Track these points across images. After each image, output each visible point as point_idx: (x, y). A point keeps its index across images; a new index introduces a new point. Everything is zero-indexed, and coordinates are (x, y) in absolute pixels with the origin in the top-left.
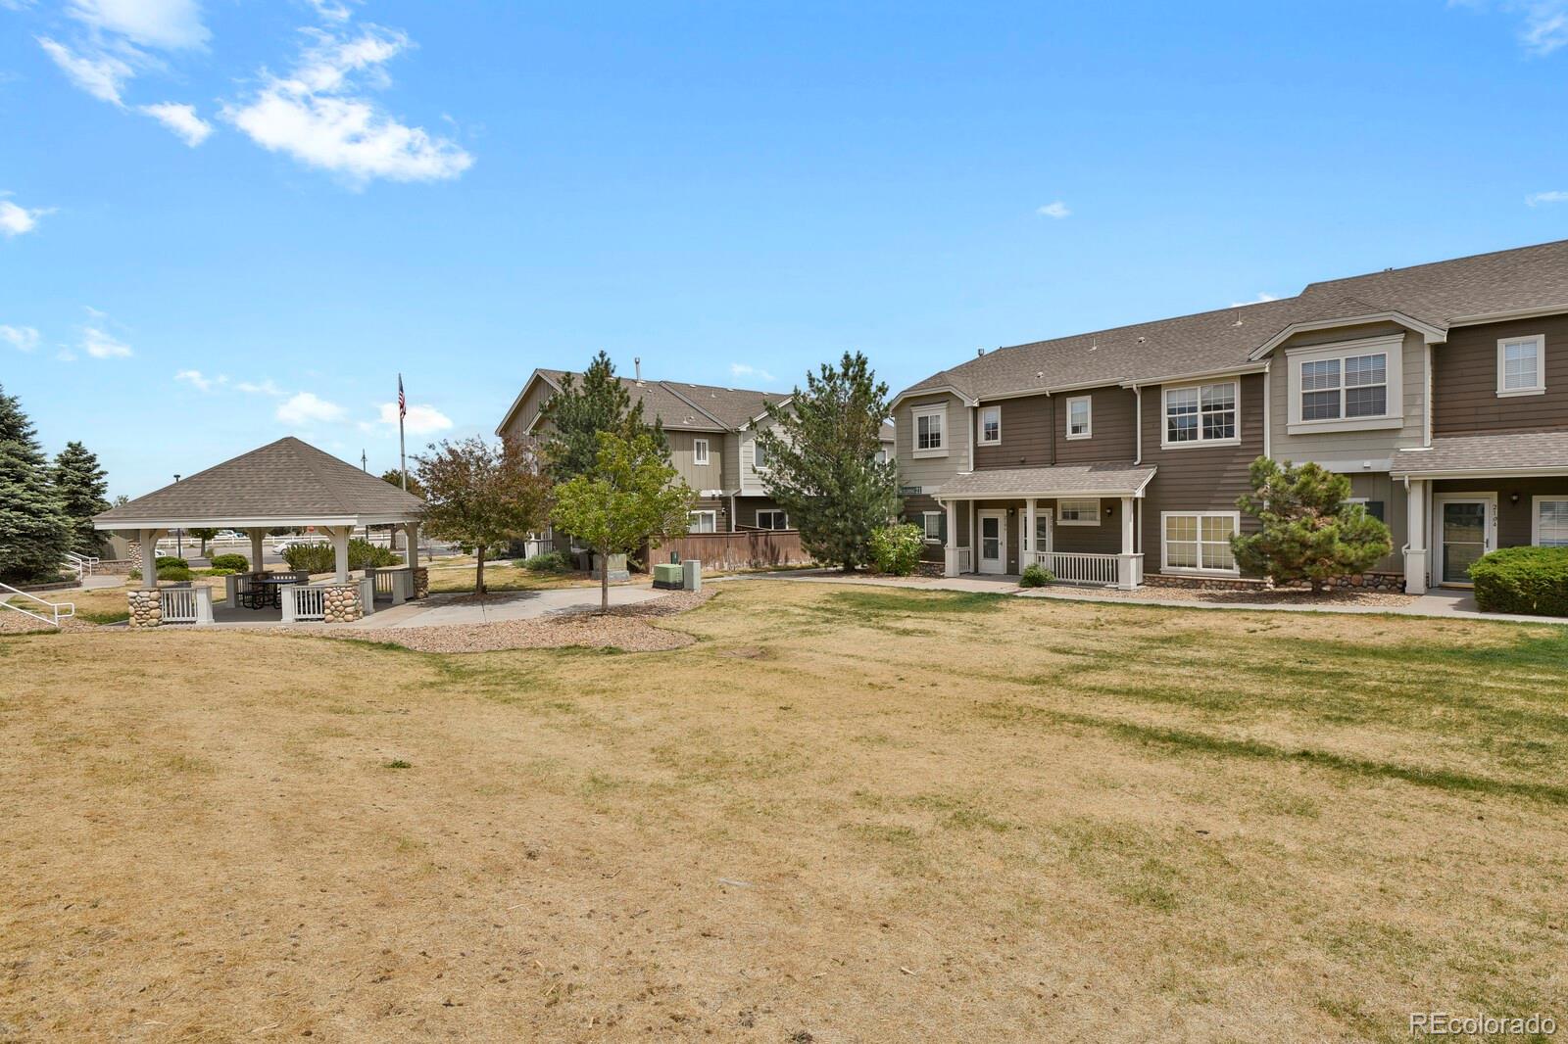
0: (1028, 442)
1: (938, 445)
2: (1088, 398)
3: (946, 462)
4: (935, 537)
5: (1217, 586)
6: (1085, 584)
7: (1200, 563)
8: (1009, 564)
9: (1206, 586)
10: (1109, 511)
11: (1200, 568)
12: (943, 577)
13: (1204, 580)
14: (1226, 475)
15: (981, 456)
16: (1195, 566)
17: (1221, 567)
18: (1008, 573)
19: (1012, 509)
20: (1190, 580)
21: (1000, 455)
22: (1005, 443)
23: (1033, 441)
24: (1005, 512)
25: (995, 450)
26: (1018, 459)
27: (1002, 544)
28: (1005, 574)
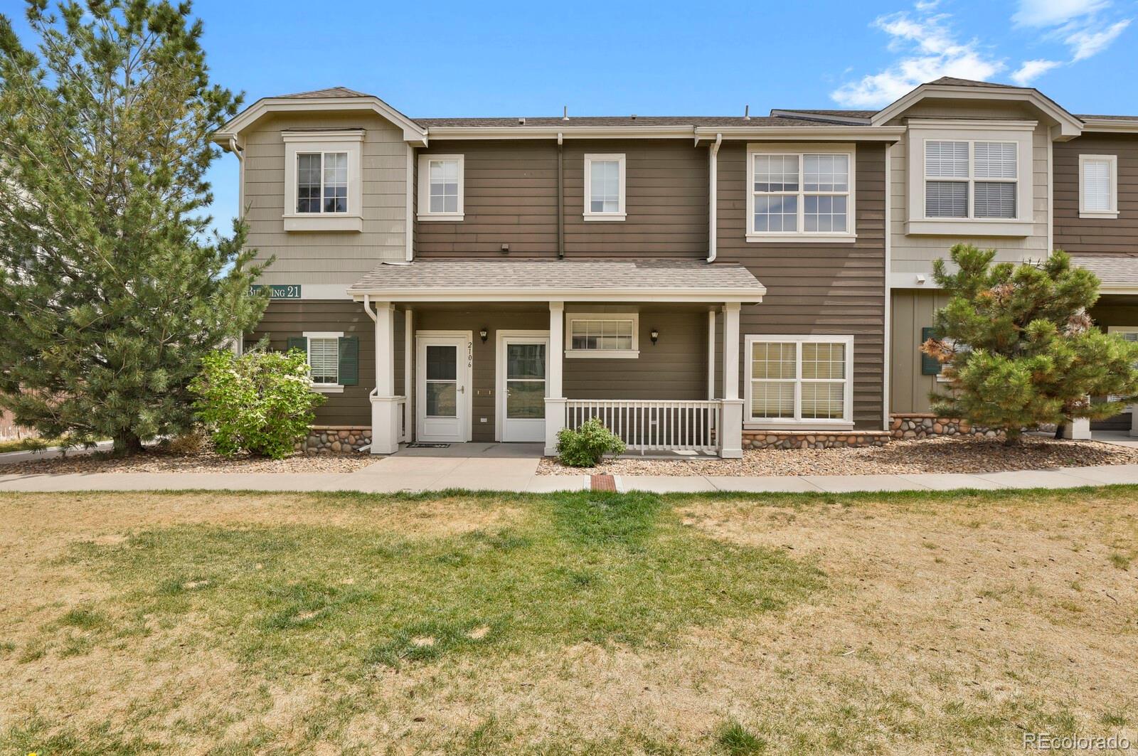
0: (515, 220)
1: (341, 208)
2: (621, 159)
3: (357, 240)
4: (328, 380)
5: (824, 442)
6: (657, 453)
7: (798, 411)
8: (476, 422)
9: (809, 443)
10: (655, 335)
11: (799, 419)
13: (805, 436)
14: (835, 284)
15: (423, 238)
16: (791, 415)
17: (826, 416)
18: (474, 440)
19: (484, 330)
20: (785, 437)
21: (460, 238)
22: (472, 219)
23: (524, 219)
24: (470, 333)
25: (452, 229)
26: (496, 247)
27: (463, 390)
28: (468, 442)
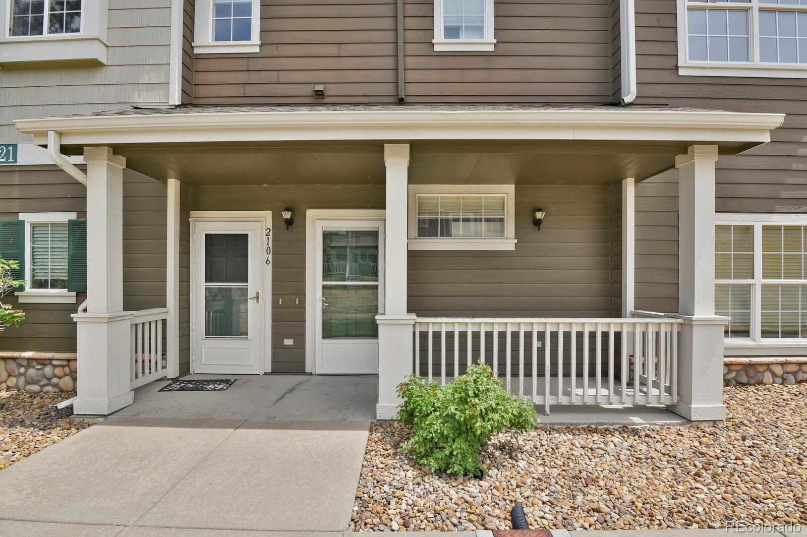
0: (333, 50)
3: (100, 77)
4: (55, 284)
5: (794, 374)
6: (571, 409)
7: (756, 327)
8: (277, 345)
9: (774, 376)
10: (539, 215)
11: (758, 340)
13: (768, 365)
15: (202, 78)
16: (745, 333)
17: (795, 334)
18: (275, 372)
19: (287, 210)
20: (740, 368)
21: (255, 77)
22: (272, 50)
23: (346, 50)
24: (268, 214)
25: (243, 64)
26: (308, 90)
27: (258, 298)
28: (266, 374)
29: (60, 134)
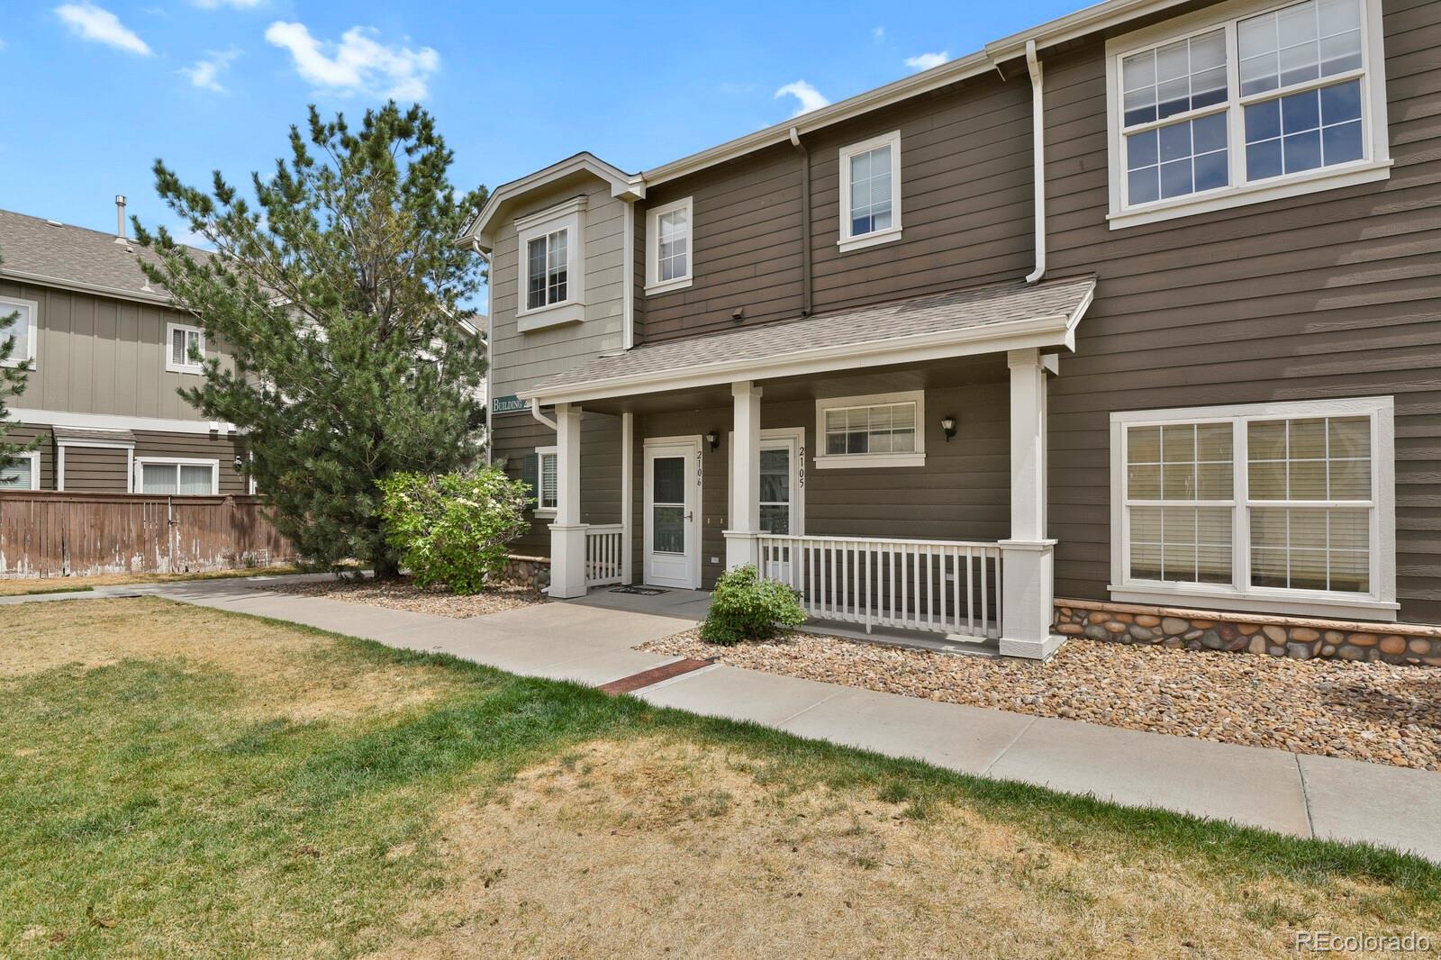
0: (749, 271)
1: (563, 297)
2: (893, 140)
3: (580, 332)
6: (892, 631)
8: (706, 562)
9: (1270, 643)
10: (948, 424)
11: (1243, 586)
12: (545, 598)
13: (1261, 625)
15: (651, 318)
16: (1225, 578)
17: (1319, 585)
18: (703, 587)
19: (714, 433)
20: (1208, 625)
21: (689, 310)
22: (702, 281)
23: (762, 268)
24: (699, 438)
25: (680, 299)
26: (727, 315)
27: (691, 517)
28: (697, 589)
29: (539, 399)
